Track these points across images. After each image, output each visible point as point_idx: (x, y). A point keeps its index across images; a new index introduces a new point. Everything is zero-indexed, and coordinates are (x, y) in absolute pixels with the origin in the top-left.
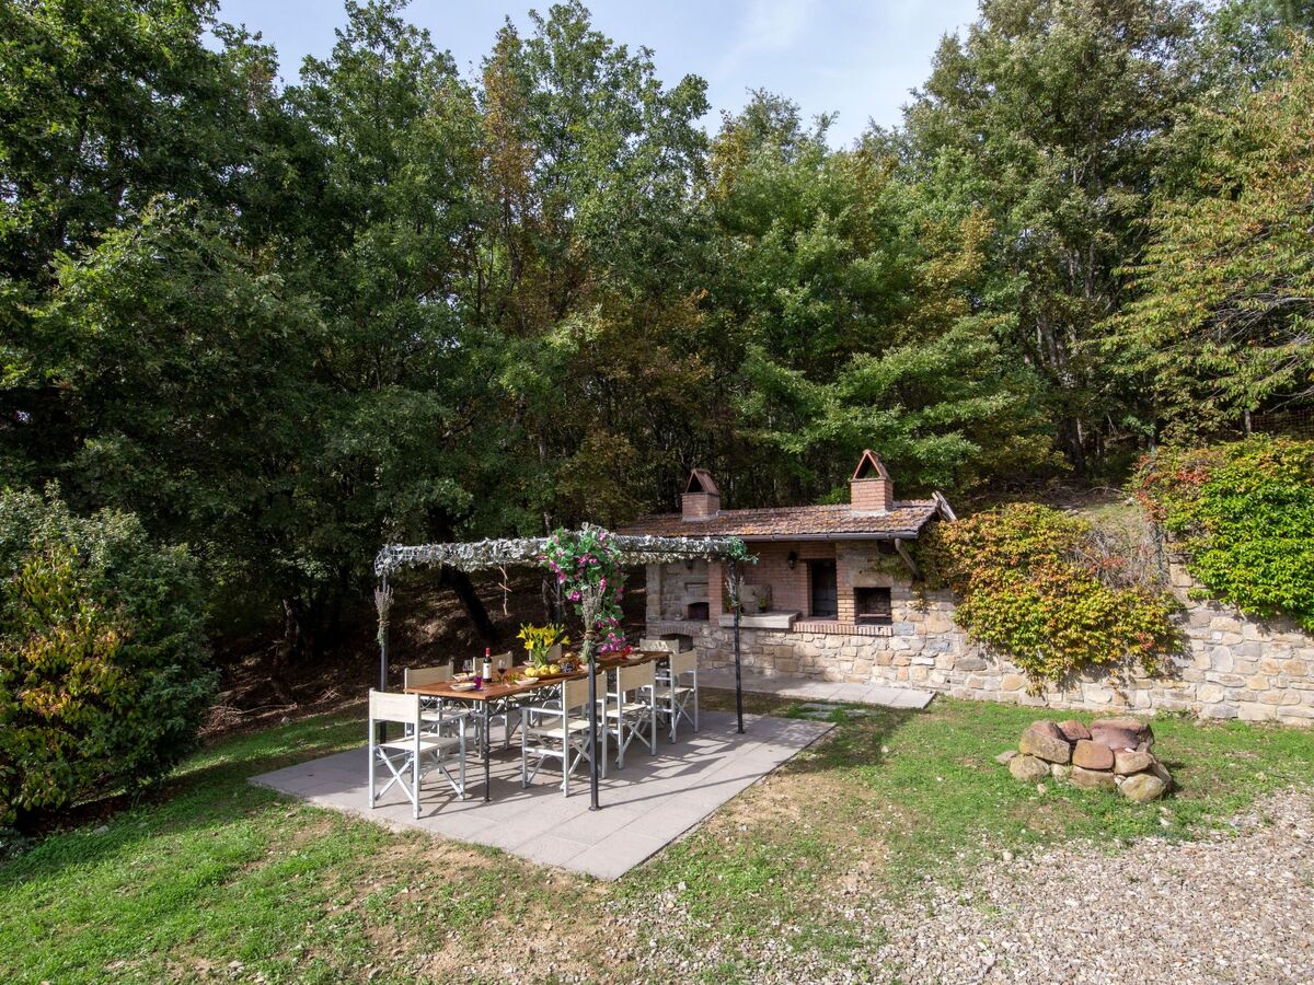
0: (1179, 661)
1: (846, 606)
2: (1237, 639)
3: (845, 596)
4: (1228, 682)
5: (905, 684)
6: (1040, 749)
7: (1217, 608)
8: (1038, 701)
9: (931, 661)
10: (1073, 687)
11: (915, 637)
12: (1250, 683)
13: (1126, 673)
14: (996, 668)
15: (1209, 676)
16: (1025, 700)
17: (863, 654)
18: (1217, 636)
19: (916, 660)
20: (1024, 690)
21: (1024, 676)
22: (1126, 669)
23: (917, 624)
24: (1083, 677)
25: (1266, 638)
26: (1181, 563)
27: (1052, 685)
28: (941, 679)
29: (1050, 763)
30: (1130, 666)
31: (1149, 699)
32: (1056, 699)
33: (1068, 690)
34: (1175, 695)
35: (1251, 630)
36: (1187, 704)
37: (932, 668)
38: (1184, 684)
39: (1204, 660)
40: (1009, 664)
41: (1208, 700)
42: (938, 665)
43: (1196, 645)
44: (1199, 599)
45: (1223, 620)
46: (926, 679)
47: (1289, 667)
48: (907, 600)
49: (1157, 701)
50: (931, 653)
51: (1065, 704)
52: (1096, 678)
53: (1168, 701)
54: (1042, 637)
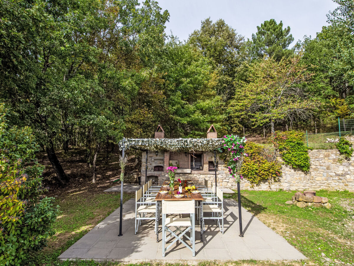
0: (280, 178)
1: (206, 167)
2: (290, 173)
3: (206, 164)
4: (289, 182)
5: (222, 187)
6: (305, 199)
7: (287, 166)
8: (252, 189)
9: (228, 181)
10: (260, 185)
11: (224, 174)
12: (292, 182)
13: (270, 181)
14: (243, 181)
15: (285, 181)
16: (249, 189)
17: (211, 179)
18: (287, 172)
19: (224, 180)
20: (249, 187)
21: (249, 183)
22: (270, 180)
23: (225, 171)
24: (262, 183)
25: (295, 172)
26: (280, 156)
27: (255, 185)
28: (231, 185)
29: (306, 202)
30: (271, 179)
31: (275, 187)
32: (256, 188)
33: (258, 186)
34: (279, 186)
35: (293, 171)
36: (281, 188)
37: (228, 182)
38: (281, 183)
39: (284, 177)
40: (246, 180)
41: (285, 186)
42: (230, 182)
43: (283, 174)
44: (283, 164)
45: (288, 169)
46: (227, 185)
47: (299, 178)
48: (222, 164)
49: (276, 187)
50: (228, 178)
51: (258, 189)
52: (264, 183)
53: (278, 187)
54: (256, 173)
